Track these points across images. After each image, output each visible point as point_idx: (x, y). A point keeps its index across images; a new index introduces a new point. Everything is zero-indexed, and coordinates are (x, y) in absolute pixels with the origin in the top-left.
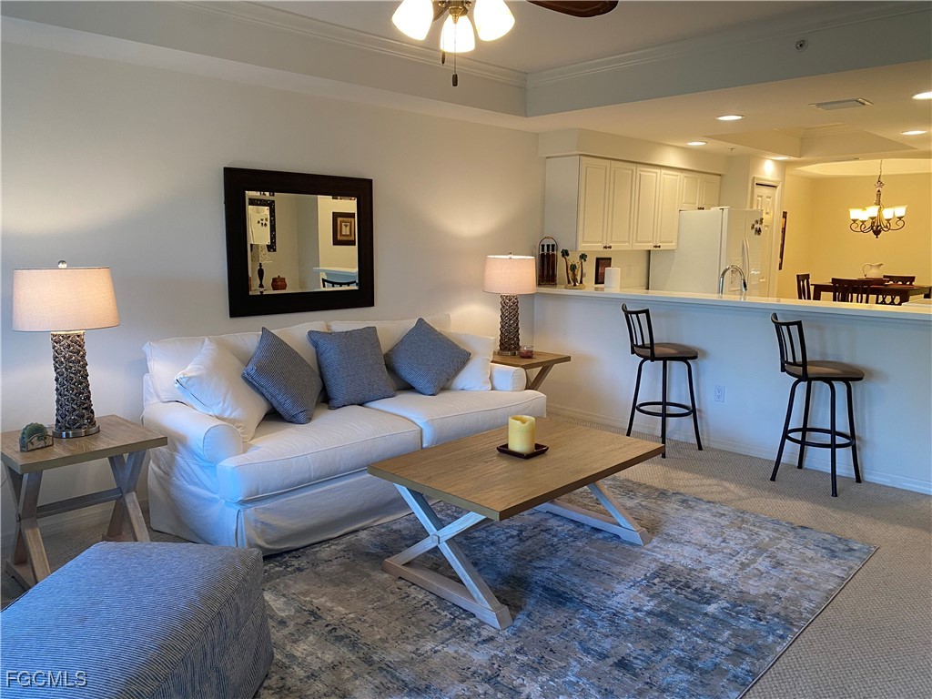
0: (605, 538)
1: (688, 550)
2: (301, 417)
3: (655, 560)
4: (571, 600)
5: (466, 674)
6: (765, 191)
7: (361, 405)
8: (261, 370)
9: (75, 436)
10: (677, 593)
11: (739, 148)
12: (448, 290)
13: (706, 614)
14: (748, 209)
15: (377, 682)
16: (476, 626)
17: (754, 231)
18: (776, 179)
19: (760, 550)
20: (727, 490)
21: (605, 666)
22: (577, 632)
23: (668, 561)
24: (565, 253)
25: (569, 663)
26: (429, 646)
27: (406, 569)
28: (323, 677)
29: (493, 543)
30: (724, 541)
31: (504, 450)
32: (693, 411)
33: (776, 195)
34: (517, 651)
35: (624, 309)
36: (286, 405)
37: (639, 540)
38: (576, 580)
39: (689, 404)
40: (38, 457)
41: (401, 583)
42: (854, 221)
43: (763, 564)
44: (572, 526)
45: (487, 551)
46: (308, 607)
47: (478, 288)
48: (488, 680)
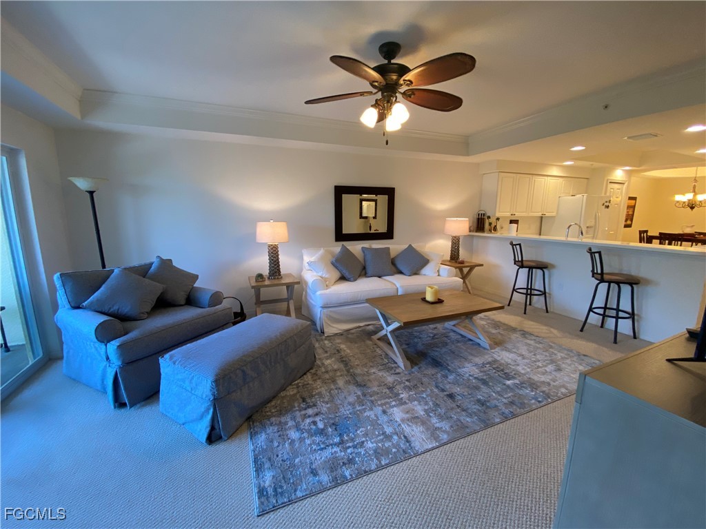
0: (473, 344)
1: (511, 356)
2: (352, 279)
3: (492, 357)
4: (442, 366)
5: (382, 384)
6: (616, 186)
7: (380, 277)
8: (337, 260)
9: (274, 279)
10: (495, 373)
11: (596, 165)
12: (429, 233)
13: (505, 384)
14: (603, 195)
15: (347, 379)
16: (396, 367)
17: (604, 206)
18: (624, 179)
19: (552, 362)
20: (551, 332)
21: (442, 394)
22: (437, 379)
23: (499, 358)
24: (489, 217)
25: (426, 390)
26: (373, 371)
27: (378, 341)
28: (330, 373)
29: (420, 338)
30: (534, 355)
31: (424, 300)
32: (544, 293)
33: (624, 188)
34: (407, 380)
35: (512, 244)
36: (347, 275)
37: (488, 347)
38: (449, 358)
39: (542, 290)
40: (260, 284)
41: (375, 346)
42: (678, 202)
43: (550, 368)
44: (460, 337)
45: (416, 340)
46: (338, 348)
47: (441, 233)
48: (389, 388)
